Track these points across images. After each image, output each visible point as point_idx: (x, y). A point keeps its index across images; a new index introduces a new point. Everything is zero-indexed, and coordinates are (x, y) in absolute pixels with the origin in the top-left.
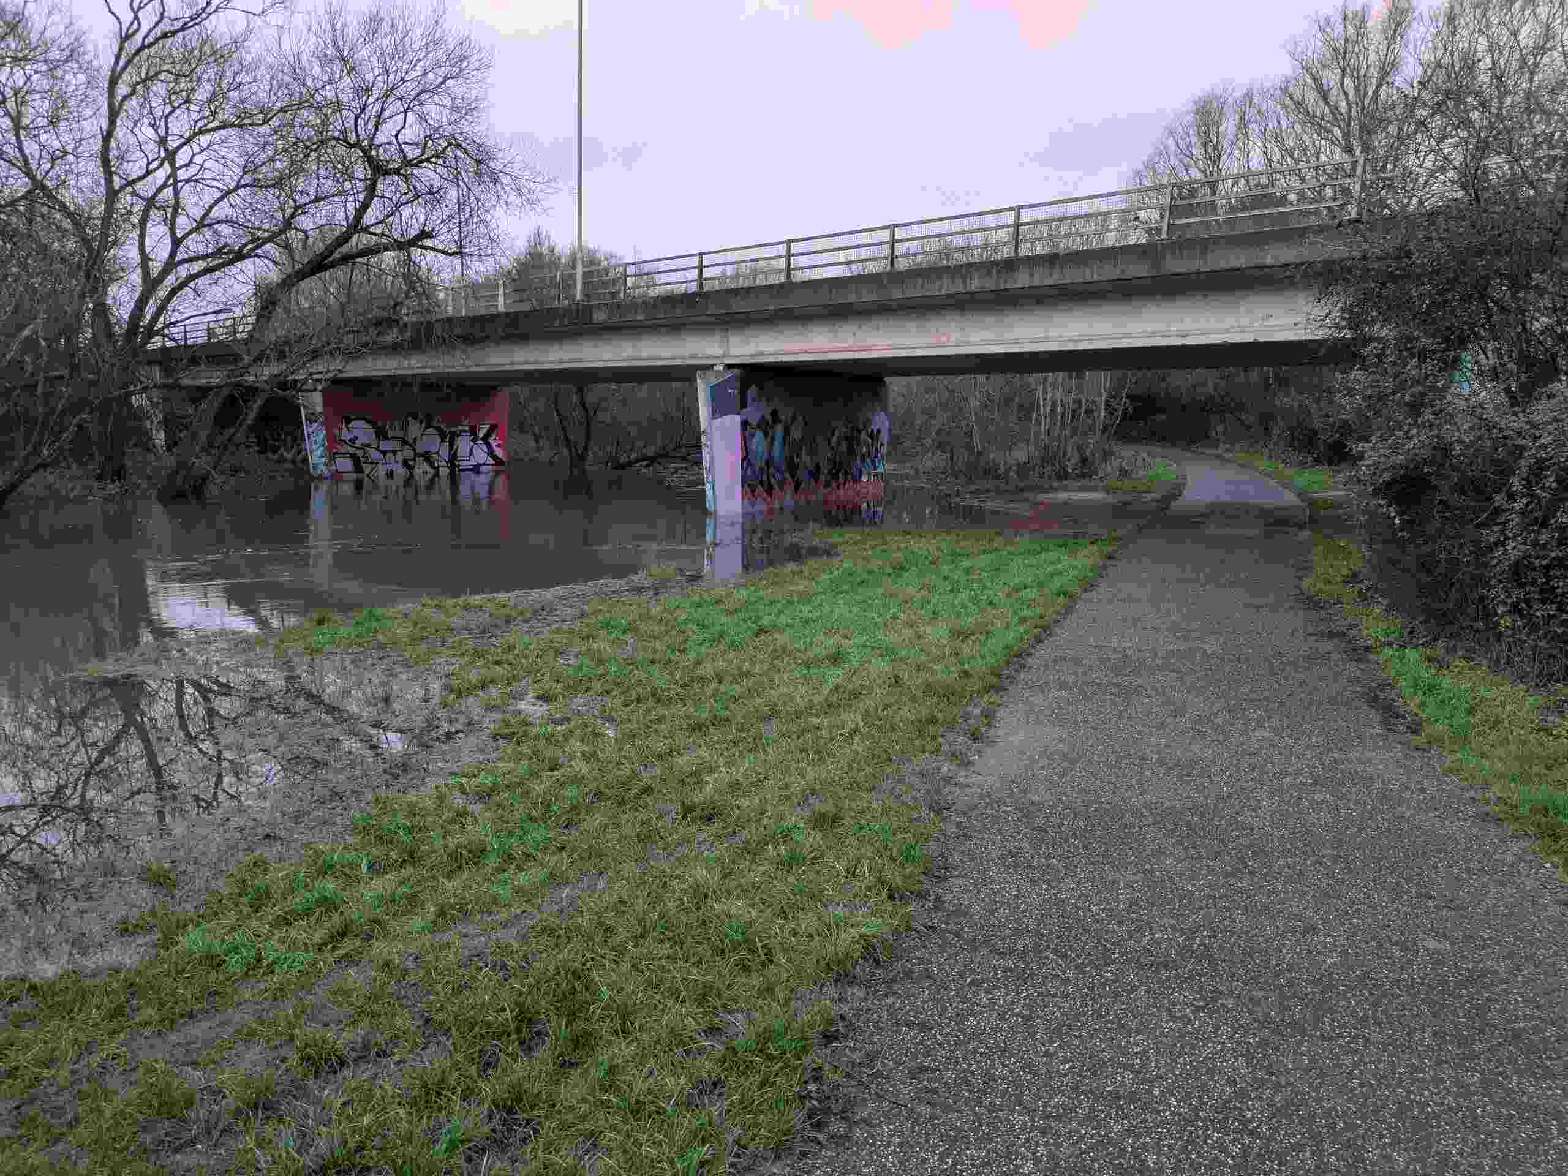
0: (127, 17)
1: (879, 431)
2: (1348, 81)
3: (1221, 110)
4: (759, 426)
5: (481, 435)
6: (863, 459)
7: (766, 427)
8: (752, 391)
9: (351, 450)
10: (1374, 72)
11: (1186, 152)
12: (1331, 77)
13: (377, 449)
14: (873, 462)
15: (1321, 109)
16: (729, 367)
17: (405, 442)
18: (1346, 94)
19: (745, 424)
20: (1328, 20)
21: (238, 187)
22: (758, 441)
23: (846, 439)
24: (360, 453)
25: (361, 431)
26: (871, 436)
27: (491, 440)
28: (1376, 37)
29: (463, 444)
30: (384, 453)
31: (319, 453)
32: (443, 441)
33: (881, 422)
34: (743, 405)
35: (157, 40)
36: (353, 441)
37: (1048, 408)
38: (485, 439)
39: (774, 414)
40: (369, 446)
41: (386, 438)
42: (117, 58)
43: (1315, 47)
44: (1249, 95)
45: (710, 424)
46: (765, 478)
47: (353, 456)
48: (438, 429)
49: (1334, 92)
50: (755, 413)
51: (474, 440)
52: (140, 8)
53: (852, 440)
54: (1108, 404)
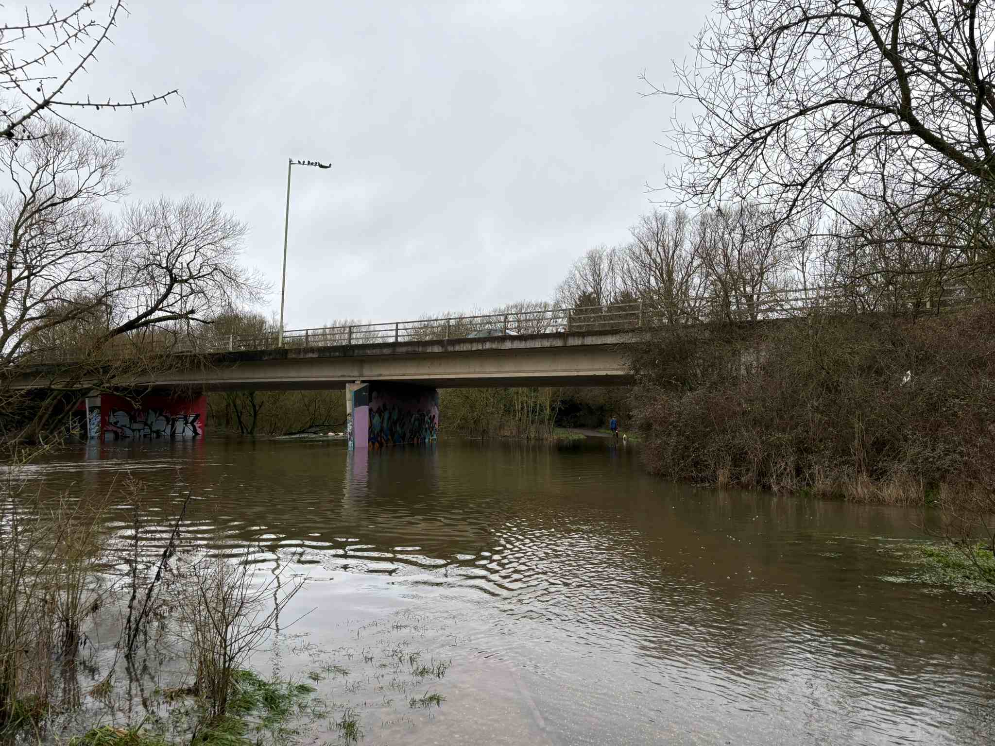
0: (29, 194)
1: (434, 416)
2: (659, 248)
3: (600, 258)
4: (377, 412)
5: (190, 421)
6: (426, 431)
7: (380, 412)
8: (374, 394)
9: (115, 429)
10: (671, 244)
11: (584, 277)
12: (652, 245)
13: (129, 428)
14: (431, 432)
15: (647, 261)
16: (363, 382)
17: (146, 424)
18: (659, 253)
19: (370, 410)
20: (649, 218)
21: (66, 280)
22: (377, 419)
23: (418, 419)
24: (119, 431)
25: (122, 418)
26: (430, 418)
27: (195, 424)
28: (671, 227)
29: (179, 426)
30: (133, 430)
31: (95, 431)
32: (168, 423)
33: (435, 412)
34: (370, 401)
35: (47, 207)
36: (116, 423)
37: (520, 407)
38: (192, 423)
39: (384, 406)
40: (125, 426)
41: (135, 422)
42: (22, 214)
43: (643, 230)
44: (614, 250)
45: (353, 410)
46: (379, 439)
47: (116, 433)
48: (166, 417)
49: (654, 252)
50: (375, 405)
51: (186, 423)
52: (37, 190)
53: (421, 421)
54: (550, 406)
